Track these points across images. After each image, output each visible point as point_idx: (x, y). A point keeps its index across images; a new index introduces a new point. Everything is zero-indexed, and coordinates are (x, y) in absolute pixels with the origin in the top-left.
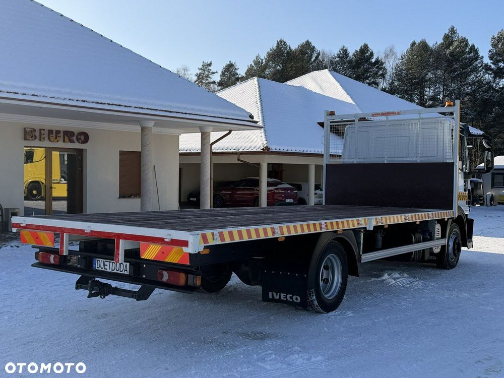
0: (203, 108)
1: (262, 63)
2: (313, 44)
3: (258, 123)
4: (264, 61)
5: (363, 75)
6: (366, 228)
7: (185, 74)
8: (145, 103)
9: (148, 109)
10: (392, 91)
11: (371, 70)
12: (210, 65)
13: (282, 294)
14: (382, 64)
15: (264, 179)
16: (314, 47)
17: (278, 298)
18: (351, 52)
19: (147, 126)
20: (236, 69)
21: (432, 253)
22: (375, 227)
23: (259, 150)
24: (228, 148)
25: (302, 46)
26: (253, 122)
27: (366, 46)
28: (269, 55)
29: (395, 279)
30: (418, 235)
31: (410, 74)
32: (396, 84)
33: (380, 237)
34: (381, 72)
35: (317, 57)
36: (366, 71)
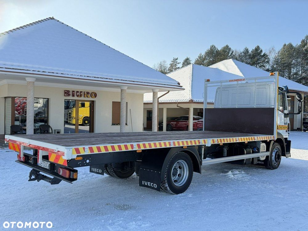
0: (152, 79)
1: (202, 57)
2: (230, 47)
3: (182, 87)
4: (204, 56)
5: (257, 62)
6: (205, 145)
7: (164, 64)
8: (121, 77)
9: (122, 80)
10: (272, 70)
11: (261, 59)
12: (177, 59)
13: (149, 183)
14: (267, 56)
15: (191, 116)
16: (230, 48)
17: (146, 184)
18: (250, 51)
19: (124, 89)
20: (190, 61)
21: (259, 160)
22: (212, 145)
23: (188, 101)
24: (172, 100)
25: (224, 48)
26: (179, 86)
27: (258, 47)
28: (206, 53)
29: (234, 175)
30: (248, 150)
31: (283, 61)
32: (275, 66)
33: (225, 150)
34: (266, 60)
35: (232, 53)
36: (258, 60)
